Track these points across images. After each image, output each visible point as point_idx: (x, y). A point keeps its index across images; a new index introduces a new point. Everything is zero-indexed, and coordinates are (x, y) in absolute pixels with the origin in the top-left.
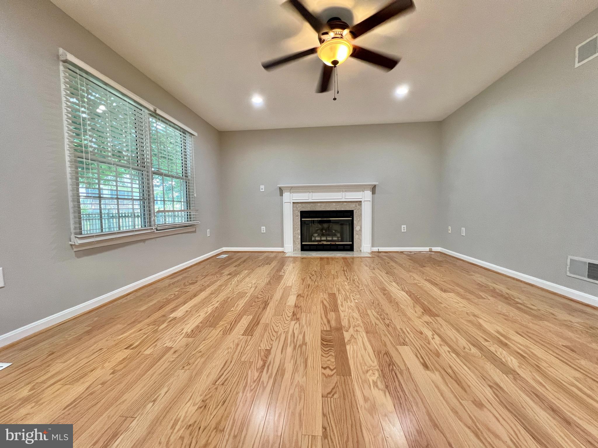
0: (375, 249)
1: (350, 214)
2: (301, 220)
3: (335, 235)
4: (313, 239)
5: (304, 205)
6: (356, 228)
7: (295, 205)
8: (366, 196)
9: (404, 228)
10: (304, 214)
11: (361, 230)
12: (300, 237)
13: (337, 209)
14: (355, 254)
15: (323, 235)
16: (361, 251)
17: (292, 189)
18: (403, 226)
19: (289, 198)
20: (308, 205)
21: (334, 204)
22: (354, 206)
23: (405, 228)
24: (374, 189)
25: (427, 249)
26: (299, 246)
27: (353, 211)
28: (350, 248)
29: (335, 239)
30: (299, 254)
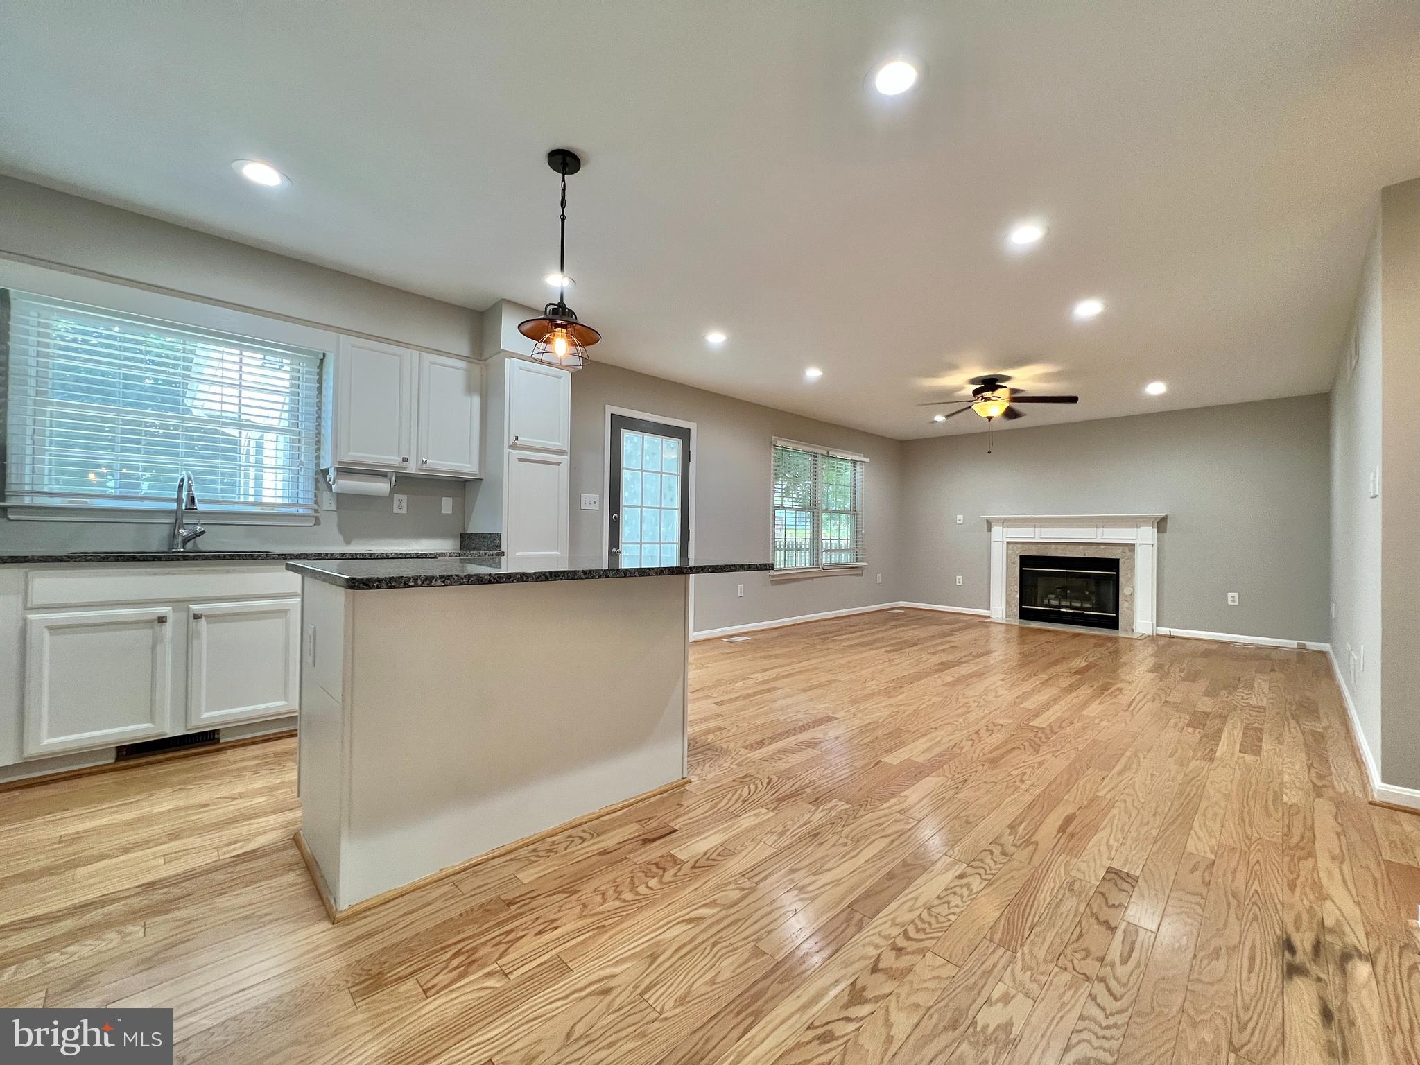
0: (1165, 631)
1: (1113, 564)
2: (1021, 571)
3: (1088, 599)
4: (1046, 602)
5: (1026, 546)
6: (1124, 590)
7: (1010, 546)
8: (1145, 537)
9: (1233, 597)
10: (1025, 561)
11: (1133, 594)
12: (1018, 596)
13: (1087, 556)
14: (1121, 633)
15: (1066, 597)
16: (1133, 630)
17: (1005, 522)
18: (1230, 595)
19: (1000, 535)
20: (1034, 547)
21: (1081, 547)
22: (1120, 551)
23: (1237, 598)
24: (1161, 524)
25: (1294, 644)
26: (1017, 611)
27: (1117, 561)
28: (1113, 623)
29: (1087, 605)
30: (1016, 621)
